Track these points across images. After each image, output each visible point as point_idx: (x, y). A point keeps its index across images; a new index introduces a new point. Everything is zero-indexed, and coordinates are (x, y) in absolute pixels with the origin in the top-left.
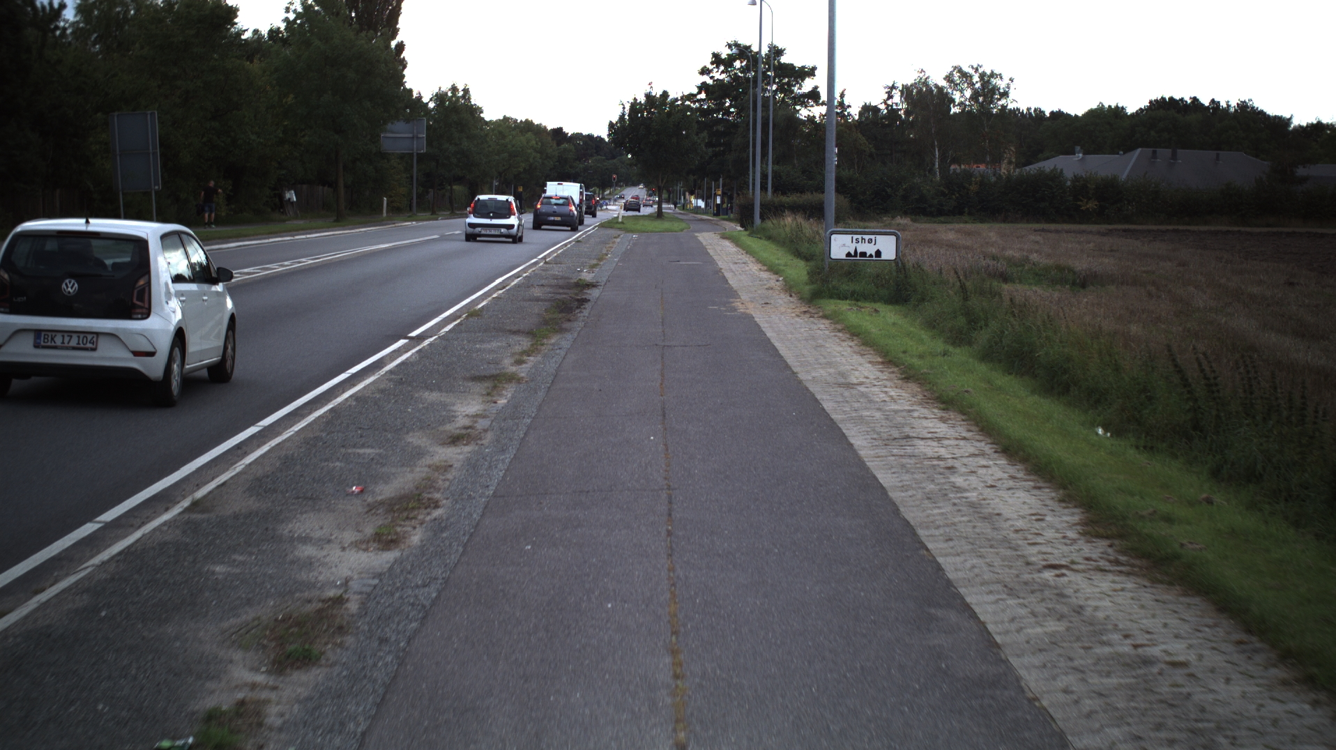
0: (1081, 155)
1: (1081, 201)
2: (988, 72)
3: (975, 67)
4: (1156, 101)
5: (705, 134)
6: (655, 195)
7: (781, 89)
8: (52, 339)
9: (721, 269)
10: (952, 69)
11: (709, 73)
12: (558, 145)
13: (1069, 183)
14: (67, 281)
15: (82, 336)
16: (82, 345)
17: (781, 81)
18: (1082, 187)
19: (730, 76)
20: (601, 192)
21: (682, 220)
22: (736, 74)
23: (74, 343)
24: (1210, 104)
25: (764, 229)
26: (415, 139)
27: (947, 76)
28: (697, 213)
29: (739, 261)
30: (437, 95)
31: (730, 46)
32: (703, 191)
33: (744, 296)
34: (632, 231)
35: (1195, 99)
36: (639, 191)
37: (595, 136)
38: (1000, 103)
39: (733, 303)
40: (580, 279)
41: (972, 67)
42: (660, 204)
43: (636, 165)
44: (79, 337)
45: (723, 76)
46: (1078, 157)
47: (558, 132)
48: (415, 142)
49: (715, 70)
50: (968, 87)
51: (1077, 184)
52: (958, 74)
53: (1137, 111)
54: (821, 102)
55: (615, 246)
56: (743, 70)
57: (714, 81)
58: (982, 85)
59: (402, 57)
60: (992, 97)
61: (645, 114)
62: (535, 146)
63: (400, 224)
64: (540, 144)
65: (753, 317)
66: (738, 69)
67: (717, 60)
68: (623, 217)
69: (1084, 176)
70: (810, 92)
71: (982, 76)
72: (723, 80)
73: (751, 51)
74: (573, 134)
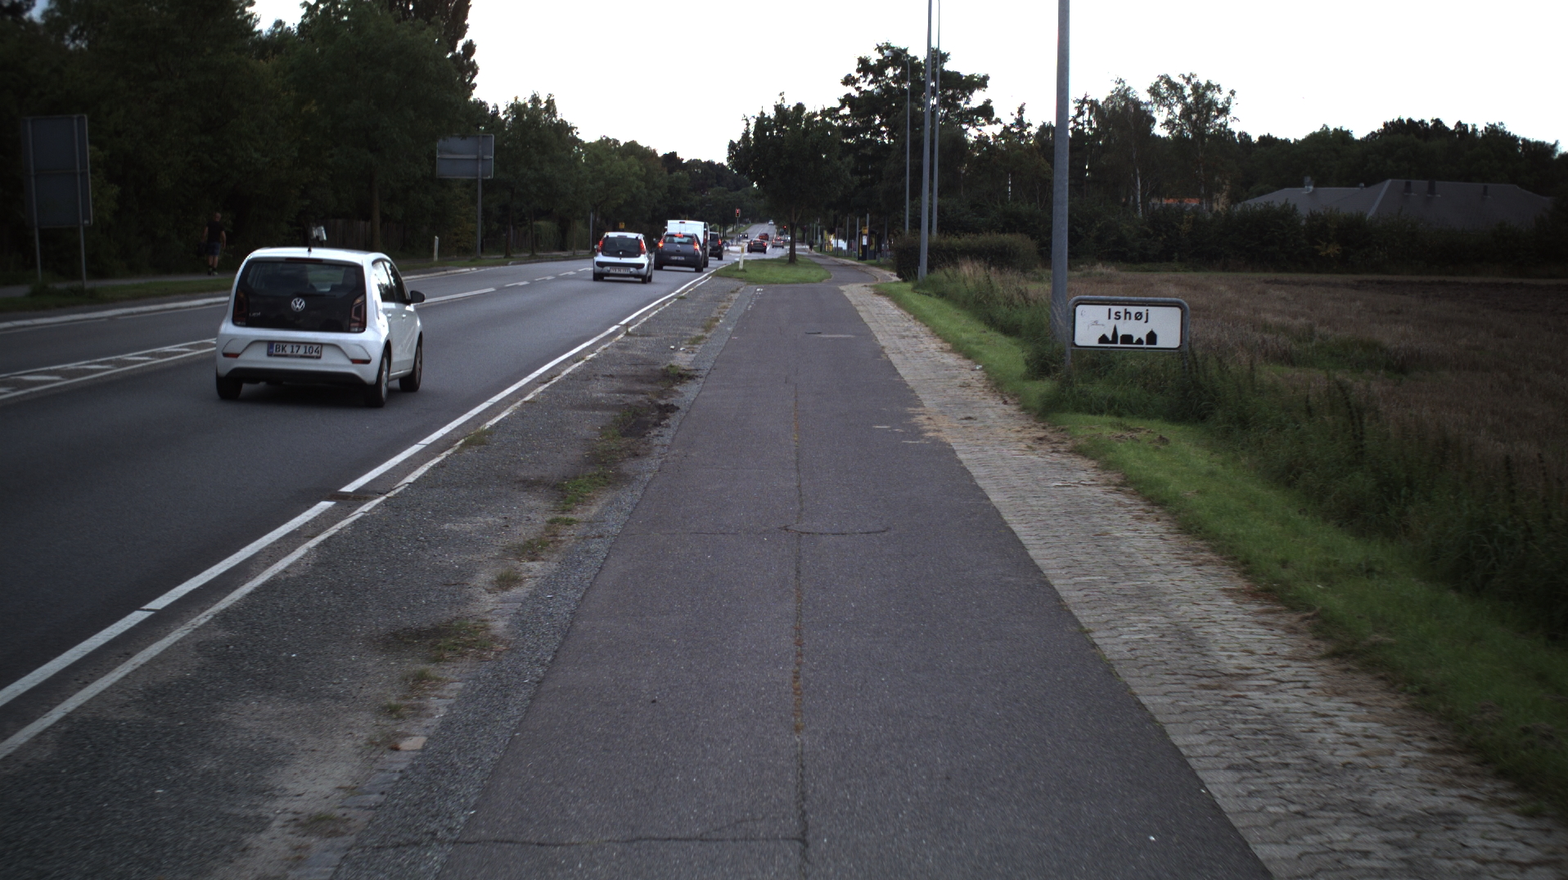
0: (1311, 188)
1: (1319, 244)
2: (1204, 83)
3: (1187, 76)
4: (1392, 123)
5: (850, 158)
6: (787, 233)
7: (943, 103)
8: (283, 349)
9: (883, 347)
10: (1158, 79)
11: (854, 84)
12: (670, 172)
13: (1304, 223)
14: (296, 299)
15: (308, 346)
16: (308, 354)
17: (943, 93)
18: (1320, 228)
19: (880, 86)
20: (722, 230)
21: (820, 265)
22: (888, 84)
23: (301, 352)
24: (1456, 128)
25: (933, 282)
26: (480, 161)
27: (1151, 88)
28: (837, 256)
29: (907, 333)
30: (512, 105)
31: (880, 49)
32: (845, 230)
33: (929, 402)
34: (757, 282)
35: (1437, 122)
36: (769, 228)
37: (716, 163)
38: (1218, 121)
39: (913, 416)
40: (671, 366)
41: (1184, 77)
42: (792, 244)
43: (763, 196)
44: (306, 347)
45: (872, 87)
46: (1308, 190)
47: (671, 158)
48: (480, 166)
49: (862, 79)
50: (1178, 102)
51: (1315, 223)
52: (1166, 86)
53: (1368, 136)
54: (994, 119)
55: (731, 305)
56: (896, 79)
57: (861, 93)
58: (1195, 99)
59: (472, 60)
60: (1208, 114)
61: (775, 132)
62: (639, 172)
63: (453, 271)
64: (644, 170)
65: (954, 452)
66: (891, 78)
67: (864, 66)
68: (745, 261)
69: (1323, 214)
70: (979, 107)
71: (1196, 88)
72: (872, 91)
73: (908, 56)
74: (691, 162)
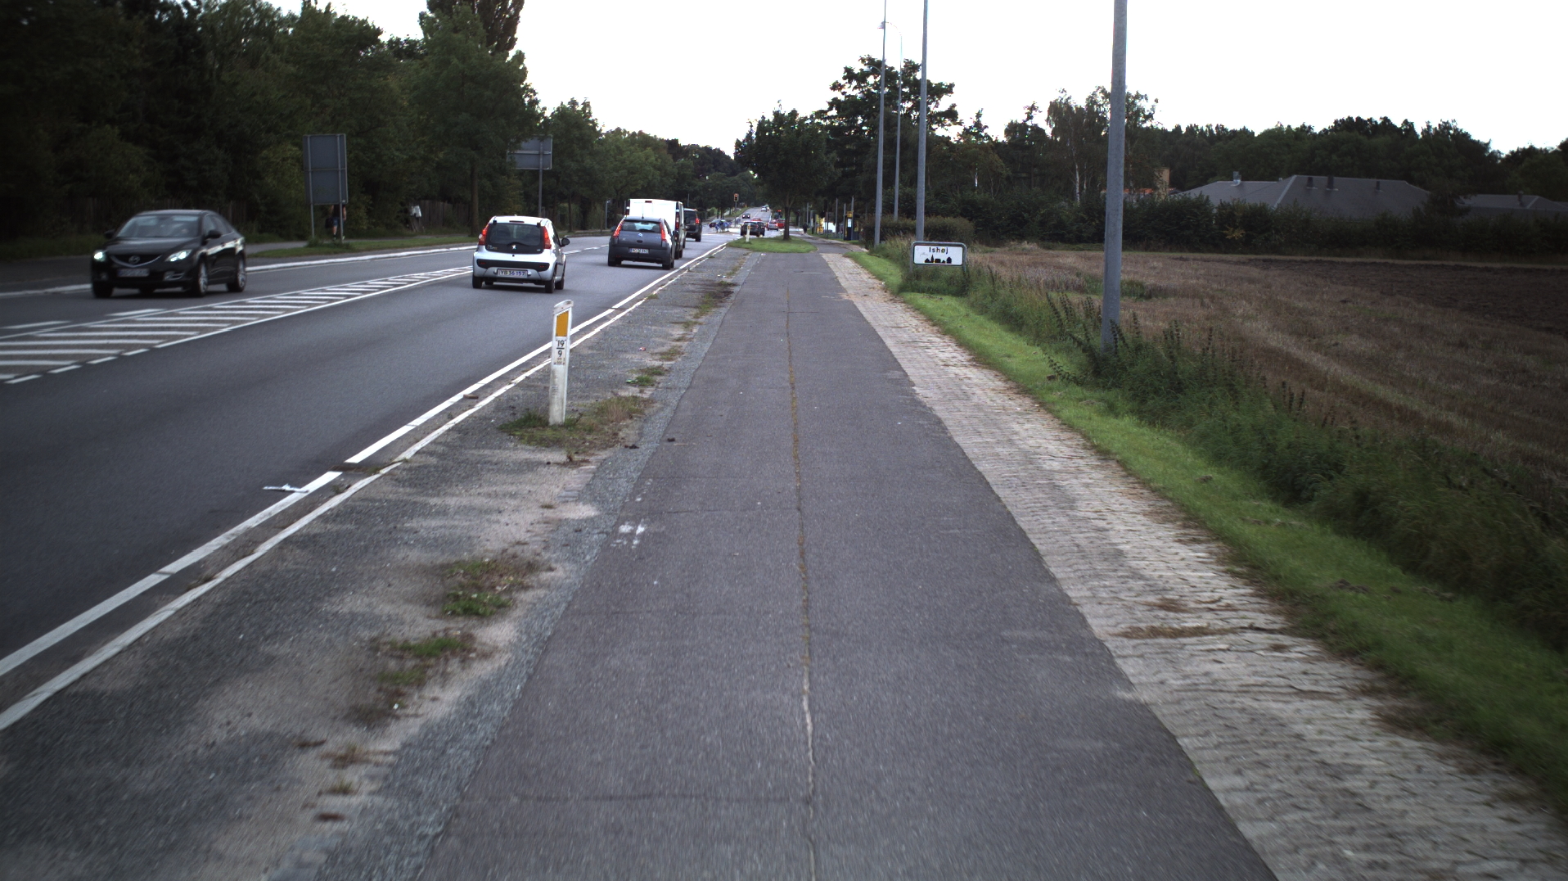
0: (1239, 181)
1: (1227, 229)
4: (1342, 121)
6: (781, 217)
7: (916, 106)
10: (1094, 90)
11: (841, 89)
12: (675, 159)
13: (1215, 211)
17: (916, 98)
18: (1228, 215)
19: (862, 92)
20: (720, 212)
21: (810, 243)
22: (869, 90)
24: (1402, 126)
25: (883, 249)
26: (541, 156)
27: (1089, 97)
28: (827, 238)
30: (557, 109)
31: (862, 61)
32: (834, 214)
33: (850, 292)
34: (762, 251)
35: (1386, 120)
38: (1145, 125)
42: (786, 226)
43: (762, 185)
45: (856, 92)
46: (1233, 183)
47: (673, 144)
48: (541, 159)
49: (848, 85)
51: (1224, 211)
52: (1101, 95)
53: (1324, 130)
54: (957, 121)
56: (876, 85)
57: (846, 97)
59: (522, 66)
60: (1137, 119)
61: (773, 132)
65: (853, 303)
66: (872, 85)
67: (850, 75)
69: (1233, 204)
70: (947, 110)
72: (856, 96)
73: (886, 66)
74: (689, 147)
